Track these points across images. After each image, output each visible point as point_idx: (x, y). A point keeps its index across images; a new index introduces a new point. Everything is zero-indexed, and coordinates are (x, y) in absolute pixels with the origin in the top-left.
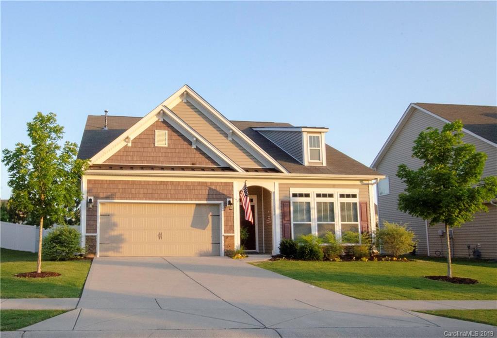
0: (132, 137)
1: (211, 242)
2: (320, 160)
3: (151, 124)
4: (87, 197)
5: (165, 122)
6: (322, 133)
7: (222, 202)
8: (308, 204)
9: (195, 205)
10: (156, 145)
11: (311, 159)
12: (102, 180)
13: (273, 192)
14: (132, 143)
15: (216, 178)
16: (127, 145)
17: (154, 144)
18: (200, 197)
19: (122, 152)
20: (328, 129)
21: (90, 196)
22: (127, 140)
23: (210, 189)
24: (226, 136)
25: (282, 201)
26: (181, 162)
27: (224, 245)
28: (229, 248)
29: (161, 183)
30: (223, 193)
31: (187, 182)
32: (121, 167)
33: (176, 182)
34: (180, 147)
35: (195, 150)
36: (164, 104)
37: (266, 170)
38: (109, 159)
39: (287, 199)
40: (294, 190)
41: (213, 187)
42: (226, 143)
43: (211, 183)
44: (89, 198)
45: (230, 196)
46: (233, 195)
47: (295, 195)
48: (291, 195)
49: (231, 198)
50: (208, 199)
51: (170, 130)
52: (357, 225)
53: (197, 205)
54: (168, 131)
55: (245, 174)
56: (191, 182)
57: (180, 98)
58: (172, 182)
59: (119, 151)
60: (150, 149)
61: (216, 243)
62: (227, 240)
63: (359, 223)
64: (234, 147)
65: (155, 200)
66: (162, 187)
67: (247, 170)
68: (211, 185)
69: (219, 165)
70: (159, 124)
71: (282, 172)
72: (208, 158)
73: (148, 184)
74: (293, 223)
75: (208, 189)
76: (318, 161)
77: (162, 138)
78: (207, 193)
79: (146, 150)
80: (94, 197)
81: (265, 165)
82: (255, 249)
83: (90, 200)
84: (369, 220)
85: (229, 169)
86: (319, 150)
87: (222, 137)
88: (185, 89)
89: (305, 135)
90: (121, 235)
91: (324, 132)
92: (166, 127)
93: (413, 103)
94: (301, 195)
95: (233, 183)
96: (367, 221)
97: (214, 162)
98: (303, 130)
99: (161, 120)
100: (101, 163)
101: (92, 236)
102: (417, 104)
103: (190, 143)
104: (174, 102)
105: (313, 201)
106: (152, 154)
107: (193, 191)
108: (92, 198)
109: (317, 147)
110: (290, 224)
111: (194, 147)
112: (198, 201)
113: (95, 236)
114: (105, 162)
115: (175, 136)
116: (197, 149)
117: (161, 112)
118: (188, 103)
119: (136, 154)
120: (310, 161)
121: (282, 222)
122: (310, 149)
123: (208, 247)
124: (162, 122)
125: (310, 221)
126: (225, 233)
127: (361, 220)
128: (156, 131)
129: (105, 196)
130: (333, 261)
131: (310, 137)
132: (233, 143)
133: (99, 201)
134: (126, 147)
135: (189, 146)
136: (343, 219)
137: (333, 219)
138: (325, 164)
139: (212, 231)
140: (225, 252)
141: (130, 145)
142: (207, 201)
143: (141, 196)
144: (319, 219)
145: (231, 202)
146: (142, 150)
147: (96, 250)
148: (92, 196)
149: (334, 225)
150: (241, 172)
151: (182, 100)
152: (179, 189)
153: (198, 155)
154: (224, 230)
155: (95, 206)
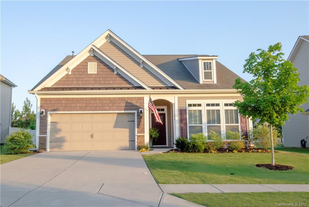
0: (71, 68)
1: (129, 140)
2: (212, 79)
3: (85, 58)
4: (40, 110)
5: (95, 56)
6: (213, 60)
7: (136, 112)
8: (200, 111)
9: (117, 114)
10: (89, 73)
11: (205, 79)
12: (51, 98)
13: (173, 103)
14: (72, 72)
15: (131, 94)
16: (68, 73)
17: (87, 72)
18: (120, 108)
19: (65, 79)
20: (217, 56)
21: (42, 109)
22: (68, 70)
23: (127, 103)
24: (139, 64)
25: (180, 110)
26: (106, 84)
27: (137, 142)
28: (141, 144)
29: (92, 99)
30: (137, 105)
31: (110, 98)
32: (63, 89)
33: (103, 98)
34: (105, 74)
35: (116, 75)
36: (93, 44)
37: (168, 88)
38: (56, 84)
39: (184, 108)
40: (189, 102)
41: (129, 101)
42: (139, 70)
43: (128, 98)
44: (42, 110)
45: (141, 107)
46: (144, 106)
47: (190, 105)
48: (187, 105)
49: (142, 108)
50: (125, 110)
51: (98, 62)
52: (238, 126)
53: (118, 114)
54: (97, 62)
55: (150, 91)
56: (113, 98)
57: (106, 39)
58: (100, 99)
59: (63, 78)
60: (84, 76)
61: (132, 141)
62: (139, 138)
63: (239, 124)
64: (144, 72)
65: (88, 111)
66: (92, 102)
67: (153, 88)
68: (128, 100)
69: (134, 85)
70: (91, 58)
71: (179, 89)
72: (126, 80)
73: (83, 100)
74: (188, 125)
75: (125, 102)
76: (211, 80)
77: (93, 68)
78: (125, 105)
79: (81, 76)
80: (45, 110)
81: (167, 84)
82: (166, 145)
83: (43, 112)
84: (247, 123)
85: (141, 88)
86: (211, 72)
87: (136, 65)
88: (108, 32)
89: (200, 61)
90: (63, 137)
91: (214, 59)
92: (96, 60)
93: (302, 36)
94: (195, 105)
95: (144, 97)
96: (246, 123)
97: (130, 83)
98: (199, 58)
99: (92, 55)
100: (50, 87)
101: (43, 137)
102: (304, 37)
103: (113, 71)
104: (100, 42)
105: (204, 109)
106: (86, 79)
107: (115, 104)
108: (44, 110)
109: (210, 70)
110: (186, 126)
111: (115, 73)
112: (119, 111)
113: (46, 137)
114: (53, 86)
115: (102, 66)
116: (118, 74)
117: (92, 49)
118: (111, 43)
119: (74, 79)
120: (204, 80)
121: (180, 125)
122: (204, 72)
123: (127, 144)
124: (93, 56)
125: (202, 124)
126: (137, 133)
127: (241, 122)
128: (88, 63)
129: (53, 109)
130: (210, 153)
131: (205, 63)
132: (143, 69)
133: (48, 113)
134: (67, 75)
135: (112, 73)
136: (227, 122)
137: (219, 122)
138: (215, 82)
139: (129, 132)
140: (138, 147)
141: (70, 73)
142: (124, 111)
143: (78, 108)
144: (209, 122)
145: (143, 112)
146: (79, 76)
147: (46, 146)
148: (44, 109)
149: (220, 126)
150: (149, 90)
151: (107, 41)
152: (105, 102)
153: (118, 79)
154: (137, 131)
155: (46, 116)
